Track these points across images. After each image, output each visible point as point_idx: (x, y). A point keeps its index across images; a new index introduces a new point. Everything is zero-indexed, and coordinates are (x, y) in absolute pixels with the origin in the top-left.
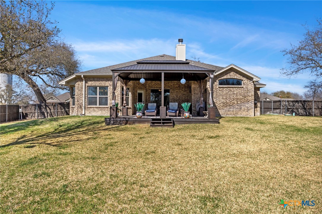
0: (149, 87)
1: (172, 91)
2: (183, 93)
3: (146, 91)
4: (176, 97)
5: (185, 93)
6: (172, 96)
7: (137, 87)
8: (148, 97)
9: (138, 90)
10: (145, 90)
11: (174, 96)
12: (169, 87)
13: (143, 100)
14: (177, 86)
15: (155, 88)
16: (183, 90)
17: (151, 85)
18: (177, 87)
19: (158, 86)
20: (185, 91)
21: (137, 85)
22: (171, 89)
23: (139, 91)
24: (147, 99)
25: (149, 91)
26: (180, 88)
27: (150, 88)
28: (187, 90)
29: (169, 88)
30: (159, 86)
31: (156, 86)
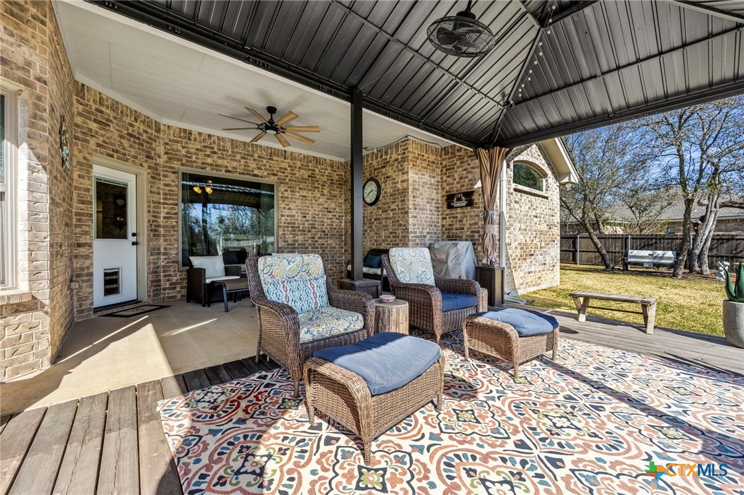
0: (171, 155)
1: (286, 194)
2: (326, 206)
3: (155, 177)
4: (300, 218)
5: (333, 206)
6: (287, 212)
7: (93, 142)
8: (163, 212)
9: (95, 158)
10: (145, 173)
11: (294, 212)
12: (274, 175)
13: (131, 227)
14: (306, 174)
15: (208, 168)
16: (325, 192)
17: (184, 152)
18: (304, 180)
19: (220, 162)
20: (332, 197)
21: (94, 126)
22: (282, 181)
23: (105, 171)
24: (161, 221)
25: (168, 181)
26: (316, 185)
27: (176, 165)
28: (336, 193)
29: (271, 180)
30: (225, 163)
31: (209, 161)
